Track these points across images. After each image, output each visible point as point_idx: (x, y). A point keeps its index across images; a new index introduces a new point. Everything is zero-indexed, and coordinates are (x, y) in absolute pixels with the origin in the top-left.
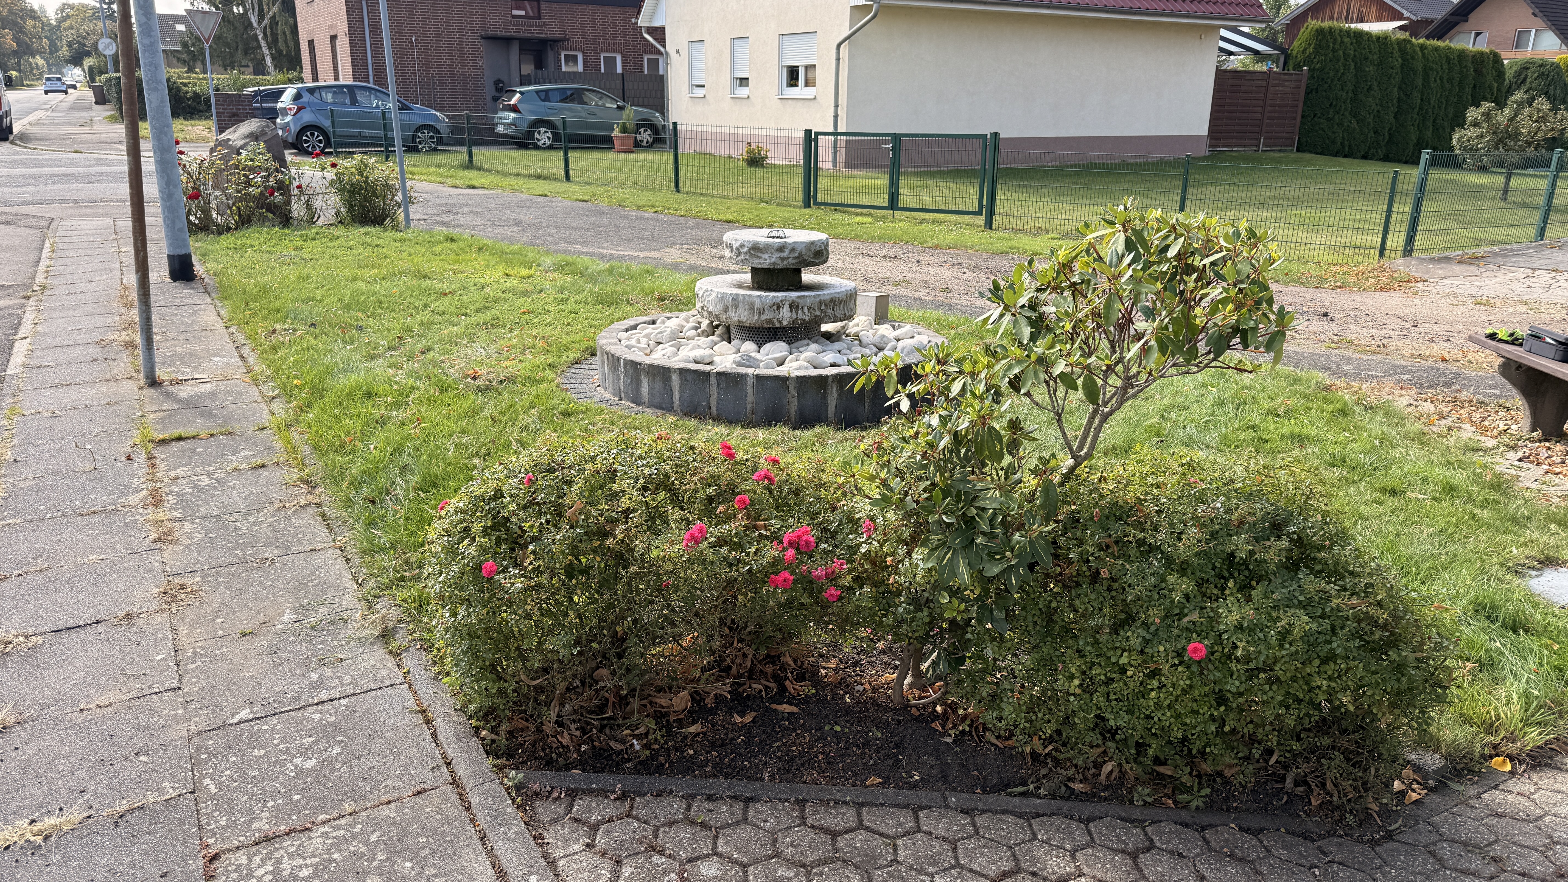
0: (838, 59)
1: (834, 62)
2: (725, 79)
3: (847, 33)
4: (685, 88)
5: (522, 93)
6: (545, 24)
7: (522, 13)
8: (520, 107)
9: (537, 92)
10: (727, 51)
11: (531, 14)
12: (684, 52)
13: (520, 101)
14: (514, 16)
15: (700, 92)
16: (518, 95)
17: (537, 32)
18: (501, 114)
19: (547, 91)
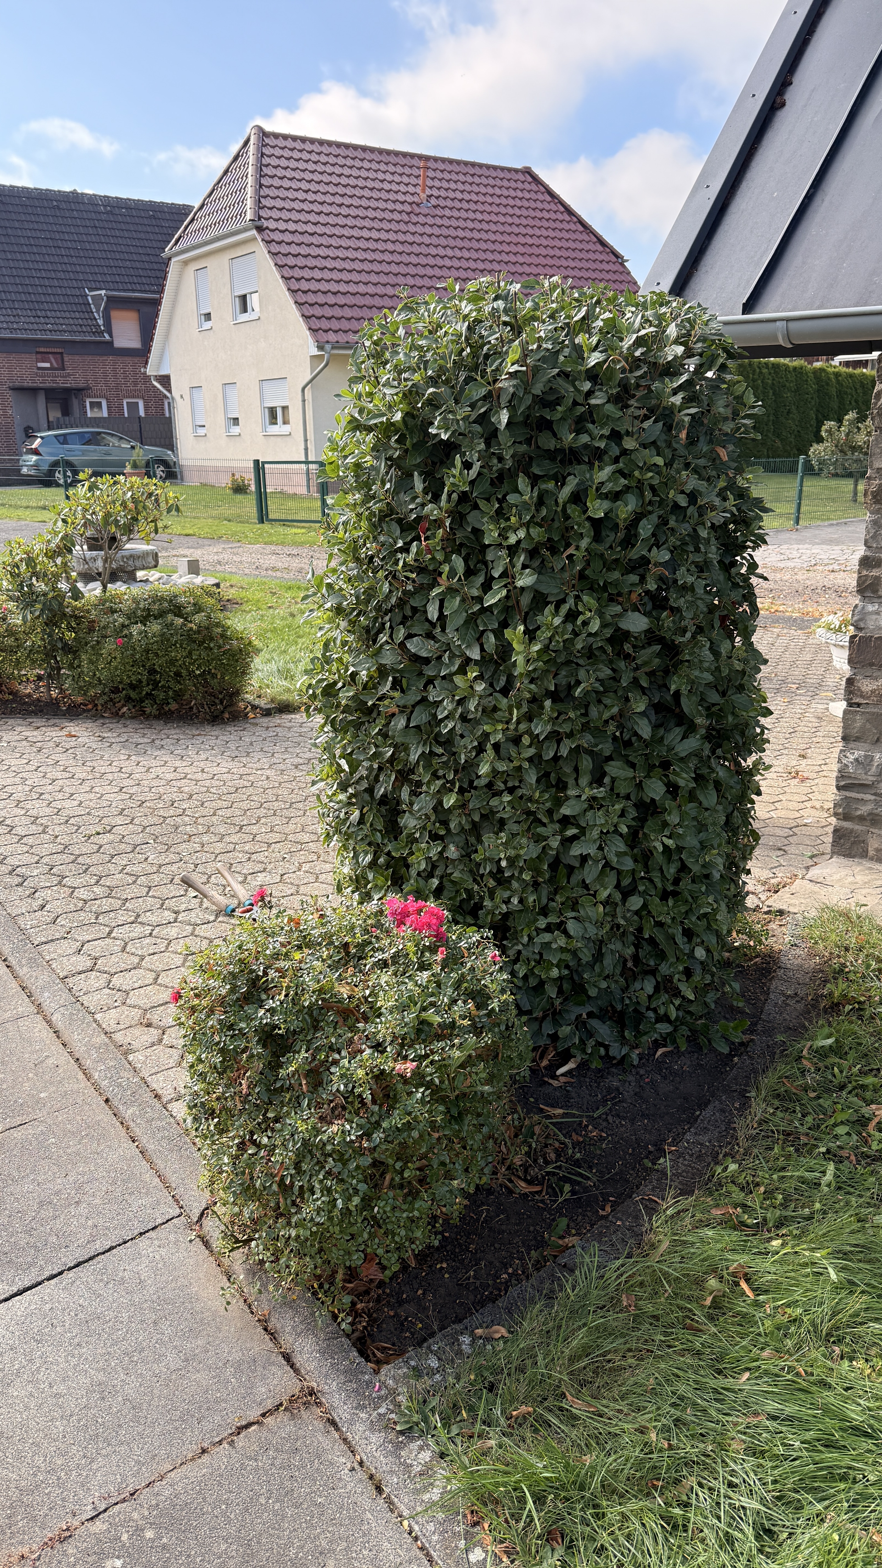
0: (304, 401)
1: (300, 403)
2: (221, 420)
3: (309, 377)
4: (190, 428)
5: (42, 438)
6: (69, 375)
7: (47, 365)
8: (41, 450)
9: (56, 436)
10: (220, 396)
11: (55, 365)
12: (187, 397)
13: (41, 445)
14: (39, 369)
15: (201, 432)
16: (39, 440)
17: (62, 382)
18: (25, 457)
19: (65, 435)
